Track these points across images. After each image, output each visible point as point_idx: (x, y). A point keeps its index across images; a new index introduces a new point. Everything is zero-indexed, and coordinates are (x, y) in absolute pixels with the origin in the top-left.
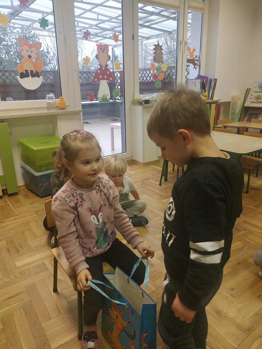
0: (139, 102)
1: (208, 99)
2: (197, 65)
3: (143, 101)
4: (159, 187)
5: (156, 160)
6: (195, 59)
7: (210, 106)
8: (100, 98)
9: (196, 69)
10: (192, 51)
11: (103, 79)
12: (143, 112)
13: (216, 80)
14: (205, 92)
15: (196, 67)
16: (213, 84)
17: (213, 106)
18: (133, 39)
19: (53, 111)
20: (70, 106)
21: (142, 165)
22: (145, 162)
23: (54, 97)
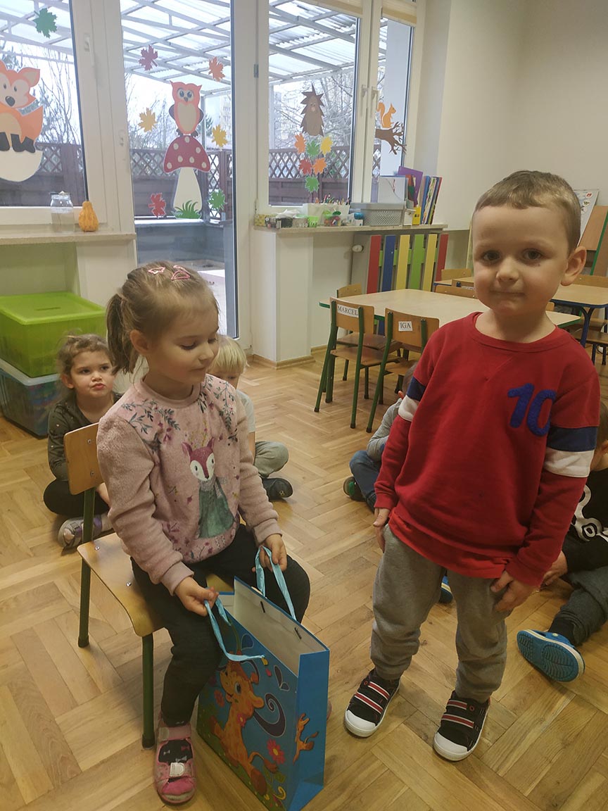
0: (269, 222)
1: (421, 223)
2: (399, 144)
3: (279, 220)
4: (314, 415)
5: (306, 356)
6: (394, 131)
7: (426, 238)
8: (178, 210)
9: (396, 154)
10: (387, 111)
11: (186, 164)
12: (278, 246)
13: (439, 180)
14: (415, 206)
15: (395, 148)
16: (432, 188)
17: (433, 239)
18: (256, 74)
19: (67, 235)
20: (107, 223)
21: (273, 367)
22: (282, 360)
23: (70, 202)
